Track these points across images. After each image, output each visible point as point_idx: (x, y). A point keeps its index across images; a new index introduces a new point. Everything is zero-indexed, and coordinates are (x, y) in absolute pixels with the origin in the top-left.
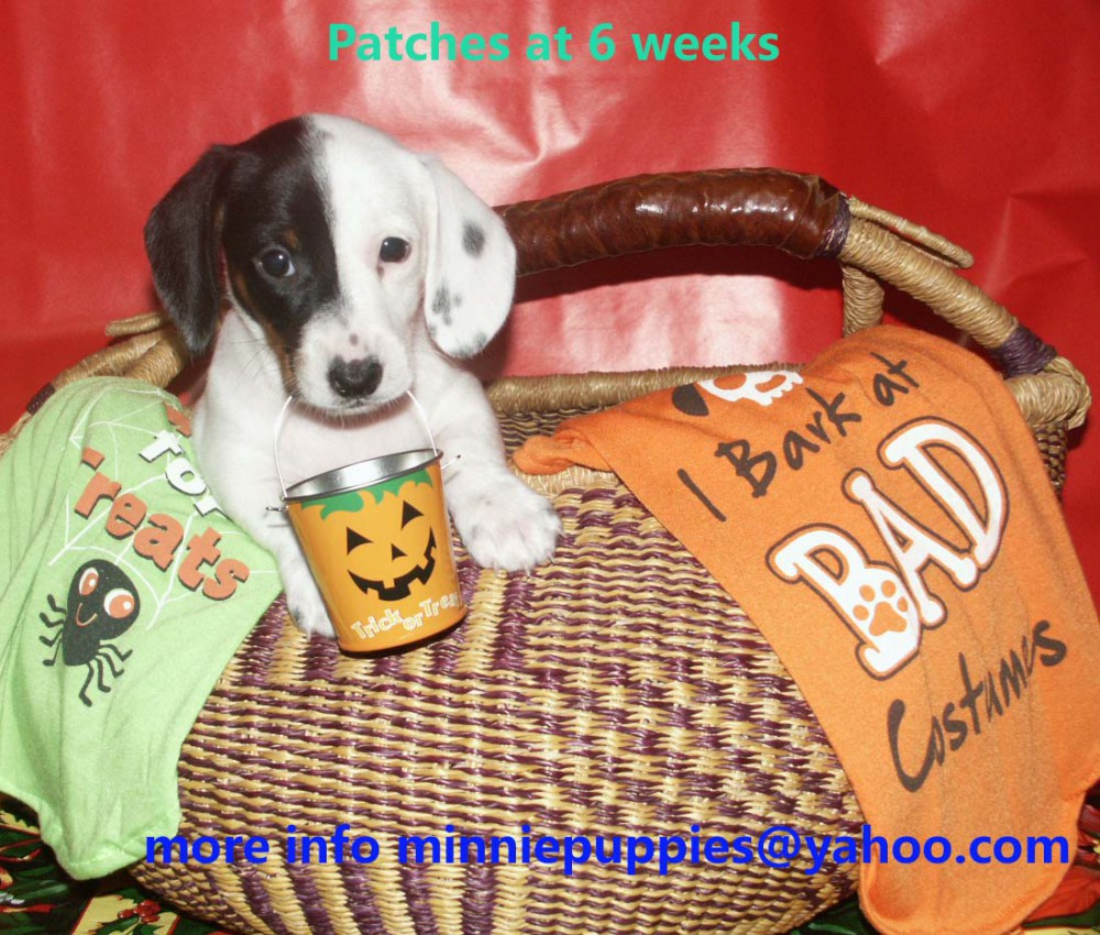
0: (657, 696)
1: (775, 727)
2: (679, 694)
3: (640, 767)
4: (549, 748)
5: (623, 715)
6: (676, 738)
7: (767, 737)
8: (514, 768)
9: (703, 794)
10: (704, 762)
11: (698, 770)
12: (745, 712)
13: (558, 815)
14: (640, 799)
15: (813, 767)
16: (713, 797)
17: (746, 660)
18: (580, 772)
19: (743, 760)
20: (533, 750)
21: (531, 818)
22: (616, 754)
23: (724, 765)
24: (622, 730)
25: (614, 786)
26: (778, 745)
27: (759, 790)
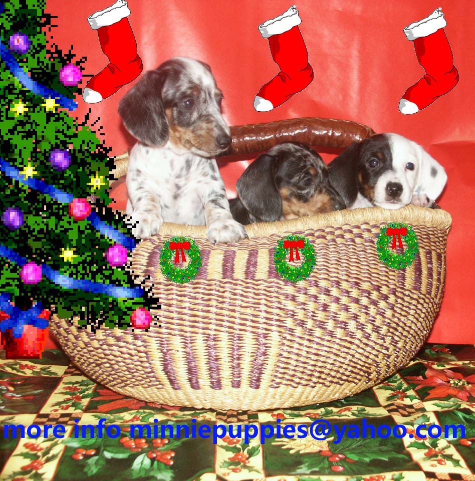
0: (327, 292)
1: (366, 307)
2: (335, 292)
3: (321, 316)
4: (290, 305)
5: (316, 297)
6: (333, 307)
7: (363, 310)
8: (278, 311)
9: (341, 328)
10: (343, 316)
11: (340, 319)
12: (357, 301)
13: (291, 330)
14: (320, 327)
15: (376, 324)
16: (345, 329)
17: (357, 284)
18: (300, 315)
19: (356, 317)
20: (285, 306)
21: (282, 330)
22: (313, 310)
23: (349, 319)
24: (315, 302)
25: (312, 321)
26: (367, 314)
27: (359, 329)
